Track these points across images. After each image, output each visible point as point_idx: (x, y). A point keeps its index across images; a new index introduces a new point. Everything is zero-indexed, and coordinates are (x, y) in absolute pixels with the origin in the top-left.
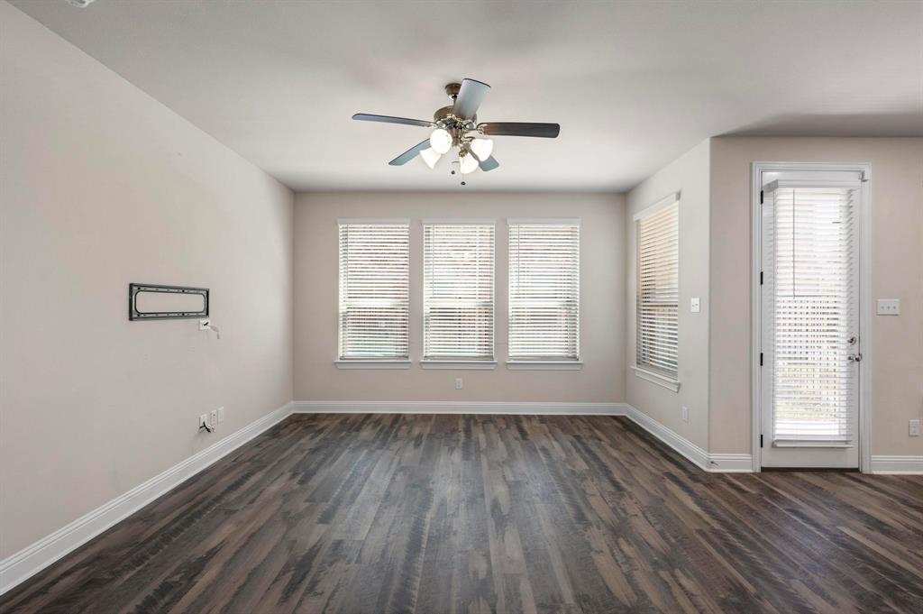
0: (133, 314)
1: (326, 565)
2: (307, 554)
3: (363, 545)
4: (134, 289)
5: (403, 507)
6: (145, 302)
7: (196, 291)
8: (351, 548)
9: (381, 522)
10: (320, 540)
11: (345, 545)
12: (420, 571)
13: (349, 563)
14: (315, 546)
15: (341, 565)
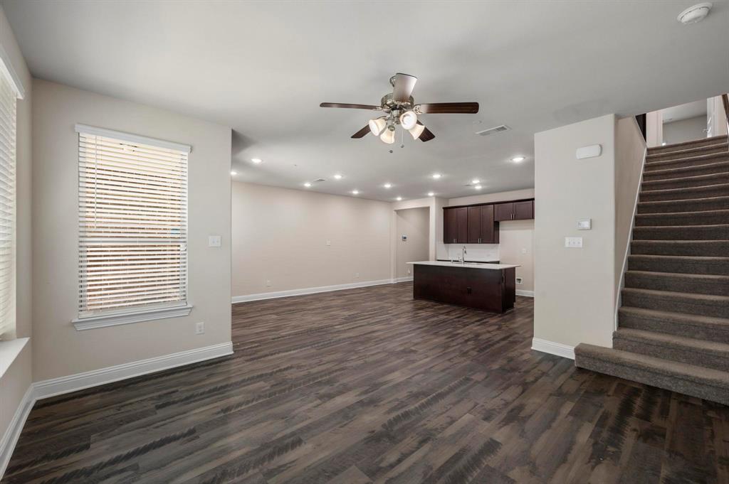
1: (498, 410)
2: (511, 422)
3: (470, 411)
5: (422, 422)
8: (479, 413)
9: (449, 420)
10: (501, 427)
11: (482, 416)
12: (447, 387)
13: (483, 406)
14: (505, 425)
15: (488, 406)
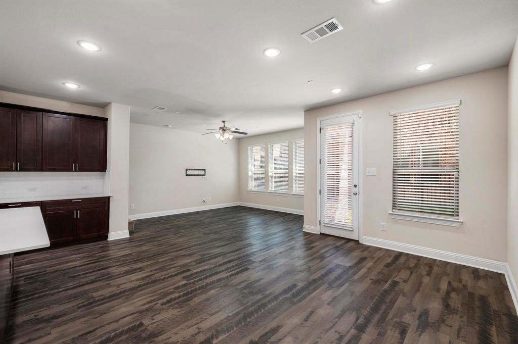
0: (187, 175)
4: (187, 170)
6: (189, 172)
7: (202, 170)
